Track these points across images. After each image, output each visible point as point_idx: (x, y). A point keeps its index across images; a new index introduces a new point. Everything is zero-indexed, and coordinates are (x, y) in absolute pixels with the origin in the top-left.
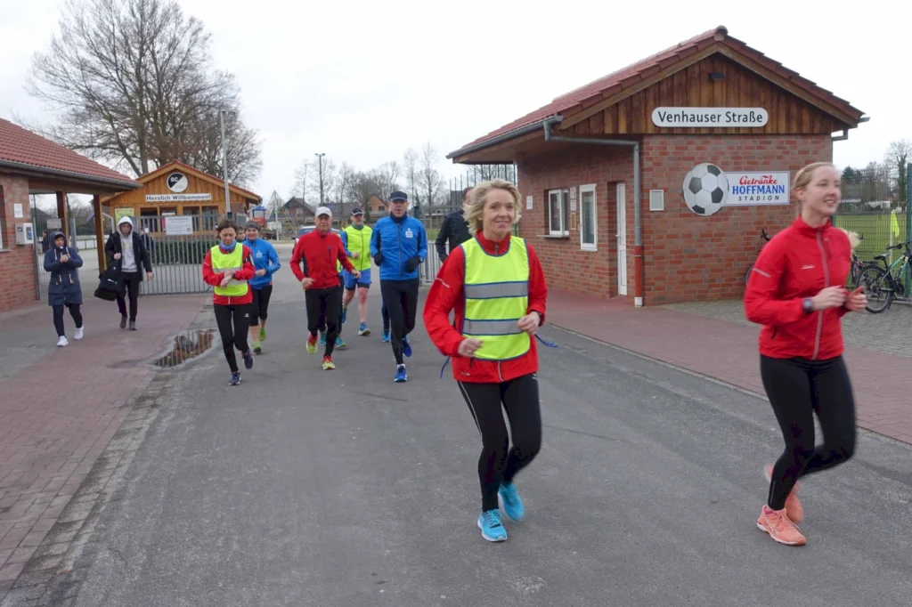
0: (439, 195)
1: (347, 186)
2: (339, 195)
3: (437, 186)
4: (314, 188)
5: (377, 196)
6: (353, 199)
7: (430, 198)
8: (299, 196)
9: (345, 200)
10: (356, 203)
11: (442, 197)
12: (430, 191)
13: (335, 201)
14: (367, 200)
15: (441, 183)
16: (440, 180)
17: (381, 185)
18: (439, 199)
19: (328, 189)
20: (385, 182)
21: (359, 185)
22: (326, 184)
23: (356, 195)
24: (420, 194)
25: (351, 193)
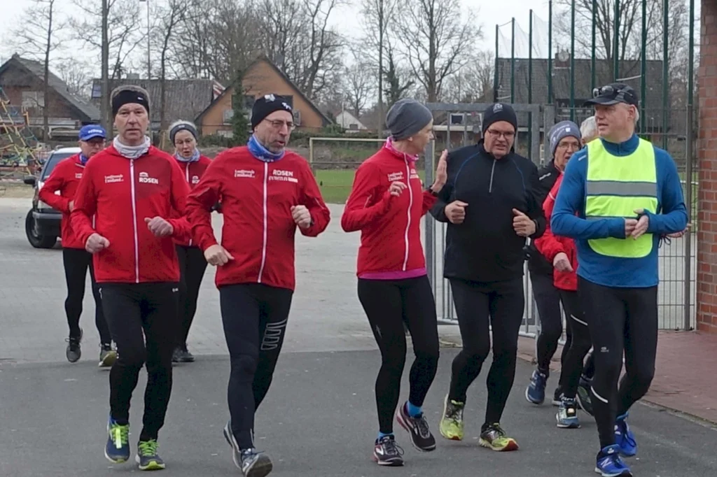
0: (458, 70)
1: (180, 28)
2: (155, 56)
3: (454, 41)
4: (82, 31)
5: (270, 62)
6: (196, 69)
7: (431, 75)
8: (33, 54)
9: (174, 71)
10: (204, 83)
11: (467, 77)
12: (433, 55)
13: (142, 74)
14: (241, 75)
15: (465, 34)
16: (463, 21)
17: (284, 30)
18: (458, 81)
19: (122, 37)
20: (296, 22)
21: (214, 26)
22: (118, 20)
23: (206, 57)
24: (401, 63)
25: (190, 52)
